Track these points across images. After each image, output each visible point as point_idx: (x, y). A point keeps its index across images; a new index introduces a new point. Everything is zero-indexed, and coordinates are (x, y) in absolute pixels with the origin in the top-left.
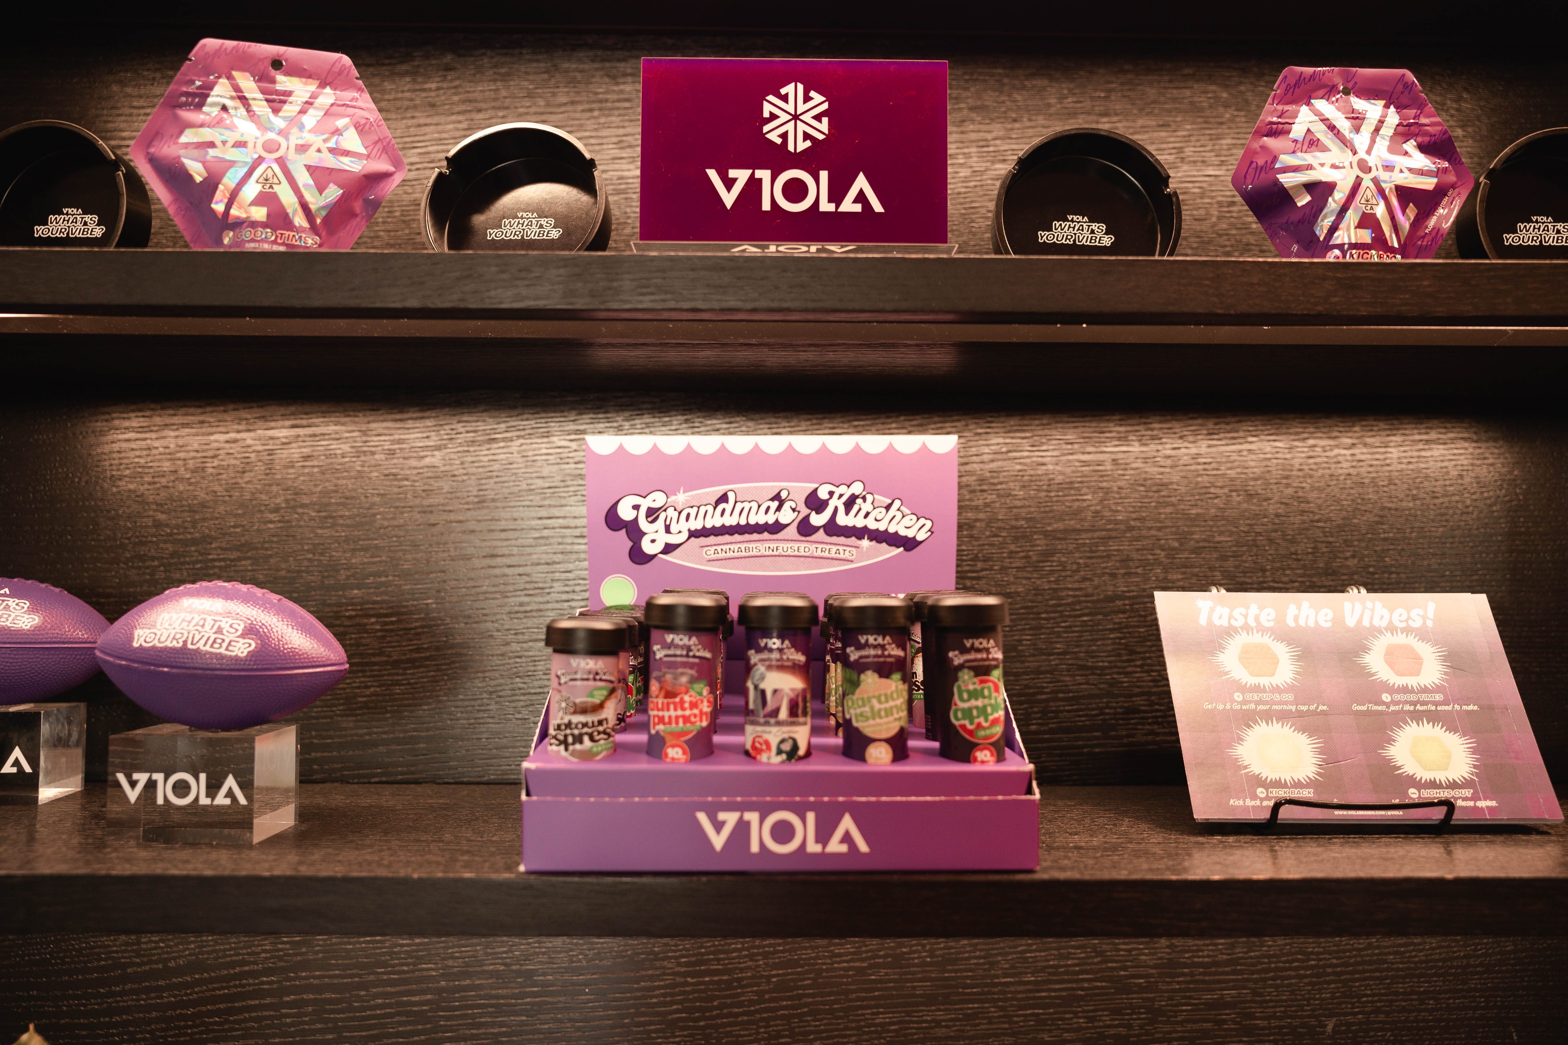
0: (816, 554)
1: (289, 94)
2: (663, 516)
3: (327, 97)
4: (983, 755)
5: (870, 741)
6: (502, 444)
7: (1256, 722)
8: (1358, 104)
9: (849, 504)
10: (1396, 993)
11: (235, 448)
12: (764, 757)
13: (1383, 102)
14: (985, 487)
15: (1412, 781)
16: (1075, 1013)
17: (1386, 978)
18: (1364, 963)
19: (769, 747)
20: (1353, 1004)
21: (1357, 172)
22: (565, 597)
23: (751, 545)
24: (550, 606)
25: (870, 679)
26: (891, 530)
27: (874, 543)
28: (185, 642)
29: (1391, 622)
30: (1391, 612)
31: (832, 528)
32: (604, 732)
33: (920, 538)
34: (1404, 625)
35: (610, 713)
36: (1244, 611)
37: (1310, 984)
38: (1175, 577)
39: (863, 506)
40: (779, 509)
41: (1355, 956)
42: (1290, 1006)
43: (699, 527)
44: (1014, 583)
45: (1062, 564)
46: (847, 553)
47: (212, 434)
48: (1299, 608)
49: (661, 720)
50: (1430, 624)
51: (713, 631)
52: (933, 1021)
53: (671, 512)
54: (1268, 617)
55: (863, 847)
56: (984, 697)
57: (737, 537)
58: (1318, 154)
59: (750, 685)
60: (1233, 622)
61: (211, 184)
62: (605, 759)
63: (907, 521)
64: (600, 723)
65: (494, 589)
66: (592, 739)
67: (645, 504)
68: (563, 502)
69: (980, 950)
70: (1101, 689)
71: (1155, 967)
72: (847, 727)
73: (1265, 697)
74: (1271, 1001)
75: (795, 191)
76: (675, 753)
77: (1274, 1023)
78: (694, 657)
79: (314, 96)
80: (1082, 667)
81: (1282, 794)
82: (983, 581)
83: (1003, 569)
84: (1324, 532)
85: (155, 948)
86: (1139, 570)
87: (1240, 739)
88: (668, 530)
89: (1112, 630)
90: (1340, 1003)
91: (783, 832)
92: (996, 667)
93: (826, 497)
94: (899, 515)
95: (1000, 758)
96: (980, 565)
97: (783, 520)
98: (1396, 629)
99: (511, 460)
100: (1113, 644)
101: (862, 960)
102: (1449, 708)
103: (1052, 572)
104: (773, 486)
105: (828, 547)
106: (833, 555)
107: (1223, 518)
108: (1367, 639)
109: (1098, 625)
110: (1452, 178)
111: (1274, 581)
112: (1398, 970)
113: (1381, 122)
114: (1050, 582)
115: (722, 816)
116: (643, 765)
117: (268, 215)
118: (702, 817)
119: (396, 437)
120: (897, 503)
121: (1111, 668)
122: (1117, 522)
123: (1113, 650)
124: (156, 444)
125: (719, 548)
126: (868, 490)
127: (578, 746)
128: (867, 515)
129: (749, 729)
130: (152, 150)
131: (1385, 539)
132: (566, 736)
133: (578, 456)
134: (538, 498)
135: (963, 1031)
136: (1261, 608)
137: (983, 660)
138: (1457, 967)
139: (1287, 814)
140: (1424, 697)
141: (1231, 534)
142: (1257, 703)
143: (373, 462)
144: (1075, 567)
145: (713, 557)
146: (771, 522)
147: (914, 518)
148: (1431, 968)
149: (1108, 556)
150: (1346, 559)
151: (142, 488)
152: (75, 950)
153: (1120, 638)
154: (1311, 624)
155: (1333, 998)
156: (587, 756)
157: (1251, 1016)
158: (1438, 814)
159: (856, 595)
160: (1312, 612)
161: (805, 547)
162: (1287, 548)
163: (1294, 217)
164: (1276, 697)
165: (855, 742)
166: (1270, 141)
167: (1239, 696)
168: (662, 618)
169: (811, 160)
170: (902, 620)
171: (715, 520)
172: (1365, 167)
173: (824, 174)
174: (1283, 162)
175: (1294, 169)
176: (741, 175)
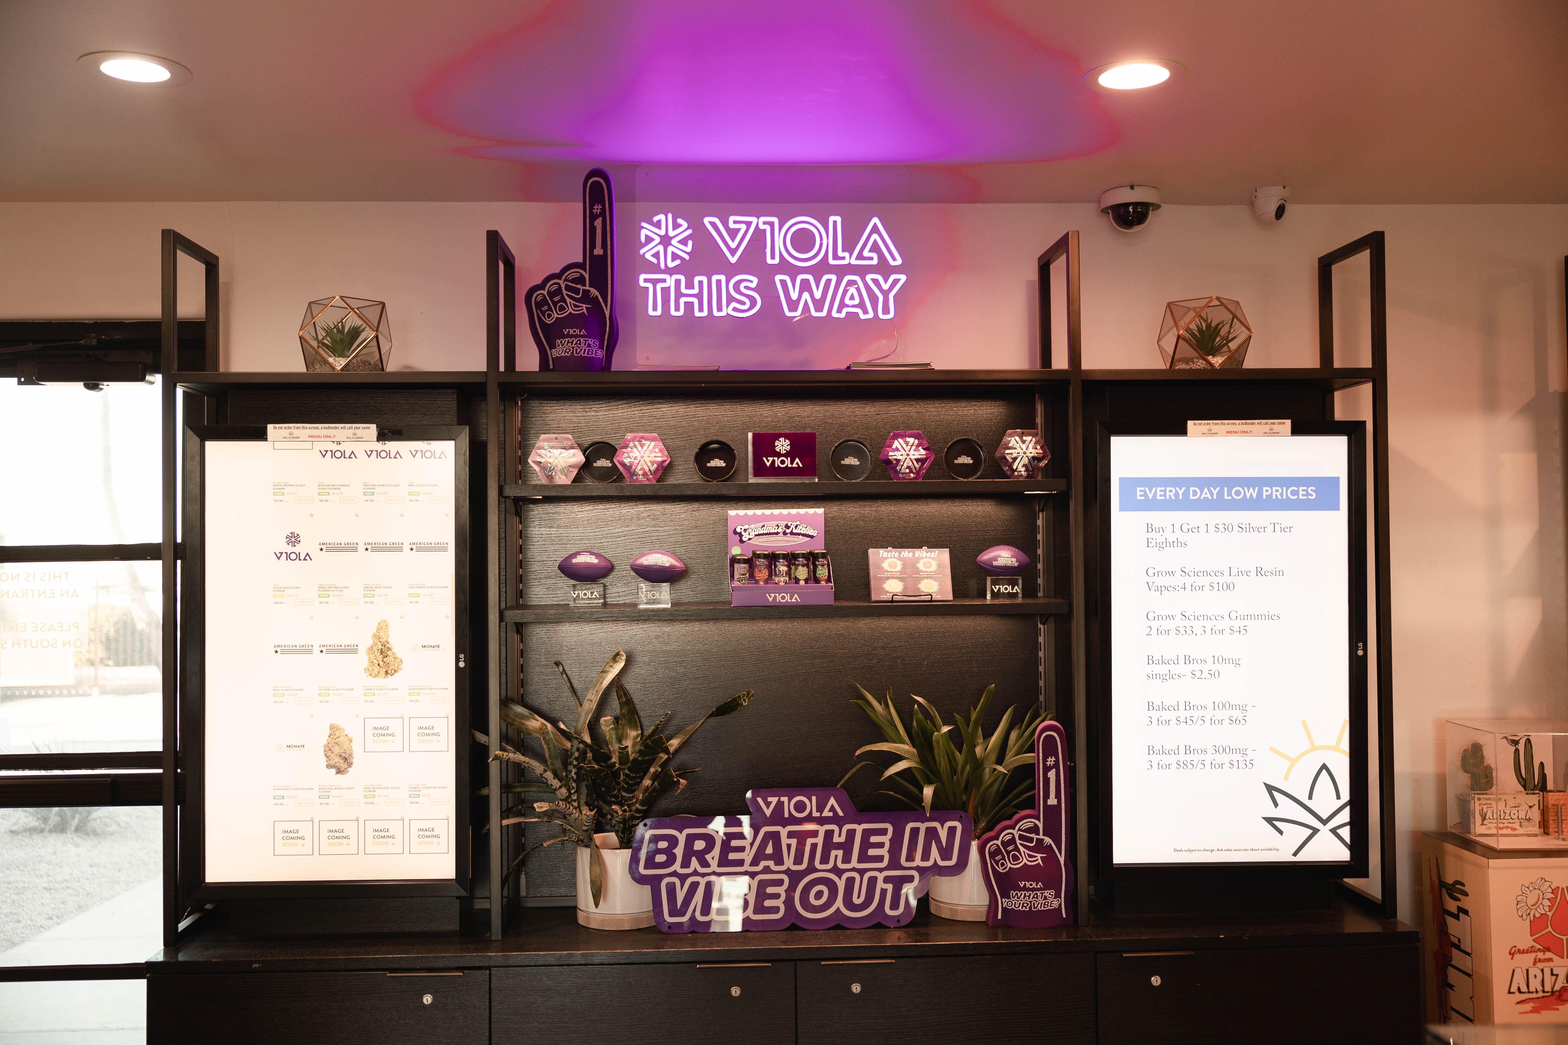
0: (788, 540)
2: (748, 531)
4: (823, 583)
5: (799, 580)
7: (889, 579)
8: (908, 439)
9: (796, 527)
12: (780, 584)
14: (832, 521)
15: (923, 592)
19: (780, 582)
21: (906, 456)
22: (732, 551)
23: (771, 538)
25: (800, 568)
26: (807, 533)
27: (803, 537)
29: (926, 556)
30: (927, 553)
31: (792, 533)
32: (746, 579)
33: (814, 535)
35: (747, 575)
36: (891, 553)
39: (800, 527)
40: (778, 529)
43: (757, 534)
46: (796, 539)
48: (905, 553)
49: (758, 577)
50: (934, 556)
51: (768, 558)
53: (750, 529)
54: (897, 554)
55: (799, 601)
56: (823, 571)
57: (767, 536)
58: (898, 452)
59: (776, 569)
60: (887, 556)
61: (631, 466)
62: (746, 584)
63: (811, 531)
64: (745, 577)
66: (744, 581)
67: (743, 528)
72: (796, 577)
73: (893, 573)
75: (783, 462)
76: (761, 583)
78: (764, 564)
81: (892, 594)
82: (832, 546)
83: (838, 542)
87: (885, 583)
88: (749, 534)
91: (783, 598)
92: (826, 565)
93: (790, 525)
94: (809, 529)
95: (827, 583)
96: (831, 542)
97: (779, 531)
98: (928, 557)
102: (934, 576)
103: (851, 543)
104: (777, 523)
105: (791, 538)
106: (792, 540)
108: (919, 559)
110: (929, 455)
113: (913, 443)
115: (771, 595)
116: (754, 585)
117: (642, 473)
118: (767, 595)
120: (808, 527)
121: (861, 565)
122: (868, 529)
125: (763, 539)
126: (801, 523)
127: (742, 582)
128: (800, 530)
129: (776, 578)
132: (739, 580)
137: (823, 563)
139: (895, 598)
140: (929, 573)
141: (900, 532)
142: (890, 575)
145: (761, 541)
146: (776, 532)
147: (813, 530)
154: (907, 556)
156: (744, 584)
157: (904, 660)
158: (928, 598)
159: (797, 551)
160: (908, 553)
161: (785, 538)
163: (893, 466)
164: (895, 573)
165: (797, 581)
166: (888, 449)
167: (886, 573)
168: (756, 556)
169: (786, 455)
170: (806, 555)
171: (761, 532)
172: (908, 455)
173: (789, 458)
174: (891, 454)
175: (893, 455)
176: (771, 459)
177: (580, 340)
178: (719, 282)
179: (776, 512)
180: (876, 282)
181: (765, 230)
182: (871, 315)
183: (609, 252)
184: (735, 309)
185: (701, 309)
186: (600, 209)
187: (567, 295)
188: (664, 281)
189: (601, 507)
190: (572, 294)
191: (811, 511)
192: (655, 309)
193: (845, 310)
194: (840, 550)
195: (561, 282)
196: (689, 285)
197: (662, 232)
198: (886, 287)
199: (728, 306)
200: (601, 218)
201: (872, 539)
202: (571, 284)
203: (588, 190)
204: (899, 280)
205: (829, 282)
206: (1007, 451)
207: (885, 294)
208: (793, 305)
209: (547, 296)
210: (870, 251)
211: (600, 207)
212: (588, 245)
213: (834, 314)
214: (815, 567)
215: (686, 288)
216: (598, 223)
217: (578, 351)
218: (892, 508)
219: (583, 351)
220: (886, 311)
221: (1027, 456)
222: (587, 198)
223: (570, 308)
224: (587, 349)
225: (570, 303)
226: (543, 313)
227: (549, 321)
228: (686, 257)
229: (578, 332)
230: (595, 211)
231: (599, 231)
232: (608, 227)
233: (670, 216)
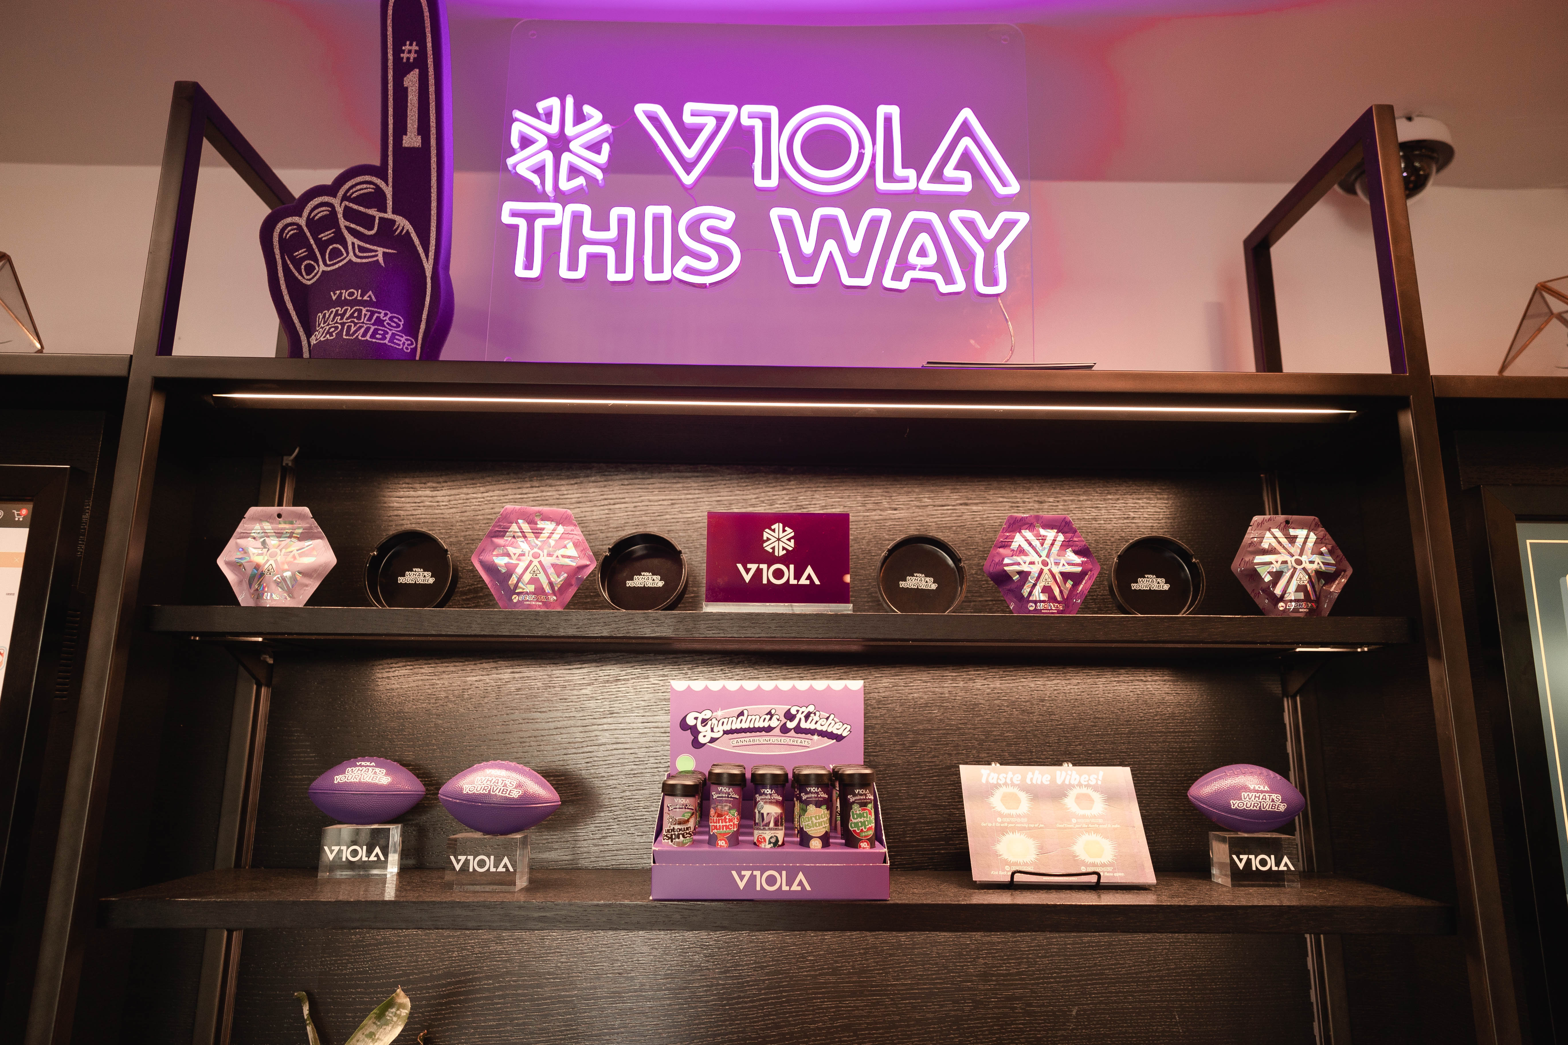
0: (789, 743)
1: (543, 529)
2: (710, 723)
3: (561, 529)
4: (864, 845)
5: (811, 838)
6: (623, 682)
7: (1007, 832)
8: (1042, 532)
9: (807, 717)
10: (1111, 992)
11: (481, 684)
12: (763, 845)
13: (1056, 531)
14: (880, 706)
15: (1083, 863)
16: (933, 1002)
17: (1105, 983)
18: (1092, 974)
19: (765, 841)
20: (1087, 998)
21: (1040, 566)
22: (655, 766)
23: (756, 738)
24: (647, 771)
25: (812, 808)
26: (829, 731)
27: (820, 737)
28: (490, 791)
29: (1080, 782)
30: (1080, 776)
31: (798, 730)
32: (689, 833)
33: (844, 735)
34: (1086, 783)
35: (691, 824)
36: (1005, 776)
37: (1062, 986)
38: (983, 755)
39: (814, 717)
40: (770, 719)
41: (1087, 971)
42: (1052, 999)
43: (729, 729)
44: (896, 759)
45: (923, 749)
46: (806, 743)
47: (468, 677)
48: (1033, 774)
49: (716, 827)
50: (1100, 783)
51: (741, 785)
52: (854, 1006)
53: (714, 720)
54: (1017, 779)
55: (808, 888)
56: (864, 817)
57: (748, 734)
58: (1023, 557)
59: (756, 811)
60: (999, 781)
61: (509, 574)
62: (689, 846)
63: (837, 726)
64: (687, 829)
65: (617, 761)
66: (684, 837)
67: (701, 716)
68: (655, 714)
69: (880, 965)
70: (945, 818)
71: (977, 976)
72: (801, 831)
73: (1013, 820)
74: (1042, 996)
75: (778, 574)
76: (722, 843)
77: (1044, 1009)
78: (731, 797)
79: (554, 530)
80: (934, 805)
81: (1014, 869)
82: (880, 757)
83: (890, 750)
84: (1063, 731)
85: (426, 964)
86: (964, 752)
87: (999, 841)
88: (712, 730)
89: (950, 785)
90: (1080, 998)
91: (771, 881)
92: (870, 803)
93: (796, 713)
94: (833, 722)
95: (872, 846)
96: (878, 748)
97: (773, 725)
98: (1082, 785)
99: (628, 691)
100: (950, 792)
101: (816, 971)
102: (1106, 826)
104: (767, 707)
105: (796, 739)
106: (799, 744)
107: (1009, 723)
108: (1067, 791)
109: (942, 782)
110: (1090, 566)
111: (1037, 758)
112: (1111, 979)
113: (1054, 540)
114: (916, 758)
115: (743, 873)
116: (706, 848)
117: (535, 589)
118: (734, 873)
119: (567, 678)
120: (832, 716)
121: (950, 805)
122: (951, 725)
123: (951, 796)
124: (438, 682)
125: (739, 740)
126: (817, 709)
127: (677, 840)
128: (816, 723)
129: (756, 832)
130: (481, 558)
131: (1098, 735)
132: (672, 835)
133: (663, 689)
134: (642, 711)
135: (871, 1012)
136: (1014, 774)
137: (863, 799)
138: (1144, 977)
139: (1018, 878)
140: (1093, 820)
141: (1013, 731)
142: (1008, 823)
143: (554, 692)
144: (929, 749)
145: (736, 744)
146: (766, 726)
147: (841, 724)
148: (1130, 977)
149: (947, 744)
150: (1076, 746)
151: (429, 706)
152: (382, 965)
153: (954, 789)
154: (1039, 782)
155: (1076, 995)
156: (682, 844)
157: (1030, 1005)
158: (1093, 879)
159: (808, 767)
160: (1040, 776)
161: (784, 740)
162: (1044, 740)
163: (1013, 586)
164: (1019, 820)
165: (805, 839)
166: (1001, 550)
167: (999, 820)
168: (716, 779)
169: (786, 560)
170: (826, 781)
171: (737, 725)
172: (1045, 564)
173: (792, 567)
174: (1007, 561)
175: (1012, 565)
176: (753, 567)
177: (360, 311)
178: (658, 220)
179: (768, 685)
180: (969, 224)
181: (751, 129)
182: (960, 286)
183: (433, 142)
184: (688, 270)
185: (620, 268)
186: (416, 52)
187: (347, 228)
188: (551, 215)
189: (426, 669)
190: (358, 228)
191: (837, 685)
192: (529, 266)
193: (909, 275)
194: (894, 765)
195: (336, 202)
196: (600, 224)
197: (553, 129)
198: (989, 234)
199: (673, 265)
200: (417, 70)
201: (958, 746)
202: (355, 207)
203: (390, 12)
204: (1014, 223)
205: (875, 223)
206: (1259, 559)
207: (989, 247)
208: (805, 264)
209: (305, 229)
210: (957, 168)
211: (415, 47)
212: (391, 127)
213: (888, 282)
214: (846, 807)
215: (593, 228)
216: (411, 80)
217: (353, 329)
218: (997, 684)
219: (363, 330)
220: (991, 279)
221: (1304, 569)
222: (390, 29)
223: (351, 253)
224: (373, 328)
225: (353, 244)
226: (297, 263)
227: (308, 280)
228: (599, 175)
229: (357, 294)
230: (404, 56)
231: (413, 98)
232: (432, 89)
233: (570, 101)
